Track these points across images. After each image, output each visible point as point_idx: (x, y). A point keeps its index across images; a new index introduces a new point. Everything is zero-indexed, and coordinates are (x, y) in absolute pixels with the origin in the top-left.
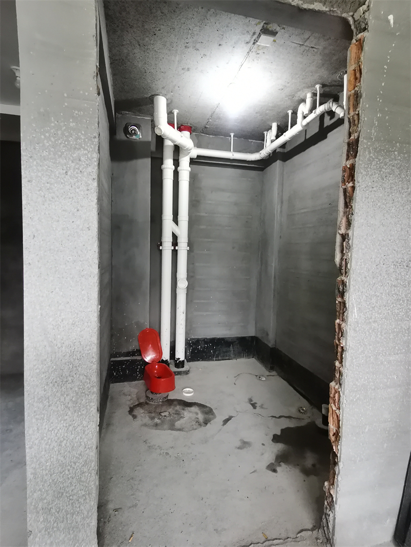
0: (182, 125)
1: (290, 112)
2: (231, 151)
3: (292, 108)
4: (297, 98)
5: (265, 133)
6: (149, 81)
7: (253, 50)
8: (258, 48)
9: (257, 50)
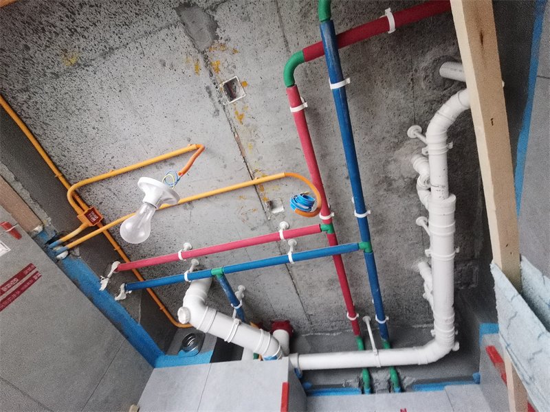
1: (421, 221)
2: (372, 349)
5: (426, 296)
7: (236, 122)
8: (237, 113)
9: (241, 119)
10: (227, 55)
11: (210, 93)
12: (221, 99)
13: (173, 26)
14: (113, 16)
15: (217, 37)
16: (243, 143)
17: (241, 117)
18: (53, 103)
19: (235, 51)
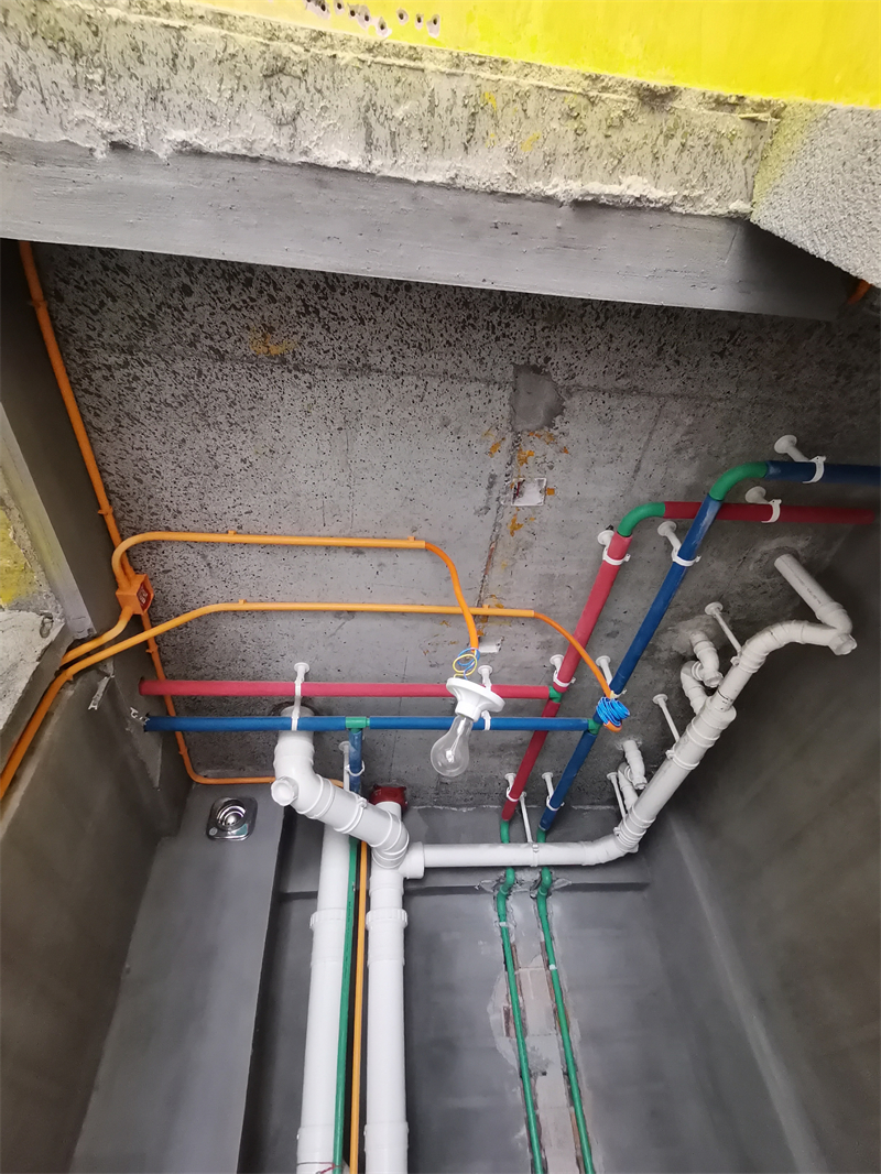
0: (377, 787)
1: (660, 700)
2: (526, 841)
3: (661, 686)
4: (664, 655)
5: (612, 776)
6: (259, 667)
7: (505, 531)
8: (514, 521)
9: (515, 529)
10: (551, 450)
11: (491, 485)
12: (502, 496)
13: (497, 386)
14: (405, 326)
15: (551, 425)
16: (496, 558)
17: (515, 527)
18: (177, 393)
19: (565, 450)
